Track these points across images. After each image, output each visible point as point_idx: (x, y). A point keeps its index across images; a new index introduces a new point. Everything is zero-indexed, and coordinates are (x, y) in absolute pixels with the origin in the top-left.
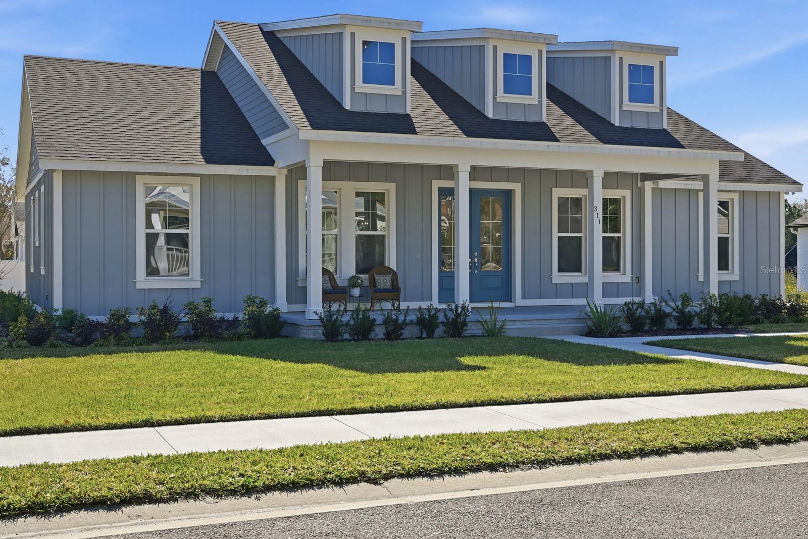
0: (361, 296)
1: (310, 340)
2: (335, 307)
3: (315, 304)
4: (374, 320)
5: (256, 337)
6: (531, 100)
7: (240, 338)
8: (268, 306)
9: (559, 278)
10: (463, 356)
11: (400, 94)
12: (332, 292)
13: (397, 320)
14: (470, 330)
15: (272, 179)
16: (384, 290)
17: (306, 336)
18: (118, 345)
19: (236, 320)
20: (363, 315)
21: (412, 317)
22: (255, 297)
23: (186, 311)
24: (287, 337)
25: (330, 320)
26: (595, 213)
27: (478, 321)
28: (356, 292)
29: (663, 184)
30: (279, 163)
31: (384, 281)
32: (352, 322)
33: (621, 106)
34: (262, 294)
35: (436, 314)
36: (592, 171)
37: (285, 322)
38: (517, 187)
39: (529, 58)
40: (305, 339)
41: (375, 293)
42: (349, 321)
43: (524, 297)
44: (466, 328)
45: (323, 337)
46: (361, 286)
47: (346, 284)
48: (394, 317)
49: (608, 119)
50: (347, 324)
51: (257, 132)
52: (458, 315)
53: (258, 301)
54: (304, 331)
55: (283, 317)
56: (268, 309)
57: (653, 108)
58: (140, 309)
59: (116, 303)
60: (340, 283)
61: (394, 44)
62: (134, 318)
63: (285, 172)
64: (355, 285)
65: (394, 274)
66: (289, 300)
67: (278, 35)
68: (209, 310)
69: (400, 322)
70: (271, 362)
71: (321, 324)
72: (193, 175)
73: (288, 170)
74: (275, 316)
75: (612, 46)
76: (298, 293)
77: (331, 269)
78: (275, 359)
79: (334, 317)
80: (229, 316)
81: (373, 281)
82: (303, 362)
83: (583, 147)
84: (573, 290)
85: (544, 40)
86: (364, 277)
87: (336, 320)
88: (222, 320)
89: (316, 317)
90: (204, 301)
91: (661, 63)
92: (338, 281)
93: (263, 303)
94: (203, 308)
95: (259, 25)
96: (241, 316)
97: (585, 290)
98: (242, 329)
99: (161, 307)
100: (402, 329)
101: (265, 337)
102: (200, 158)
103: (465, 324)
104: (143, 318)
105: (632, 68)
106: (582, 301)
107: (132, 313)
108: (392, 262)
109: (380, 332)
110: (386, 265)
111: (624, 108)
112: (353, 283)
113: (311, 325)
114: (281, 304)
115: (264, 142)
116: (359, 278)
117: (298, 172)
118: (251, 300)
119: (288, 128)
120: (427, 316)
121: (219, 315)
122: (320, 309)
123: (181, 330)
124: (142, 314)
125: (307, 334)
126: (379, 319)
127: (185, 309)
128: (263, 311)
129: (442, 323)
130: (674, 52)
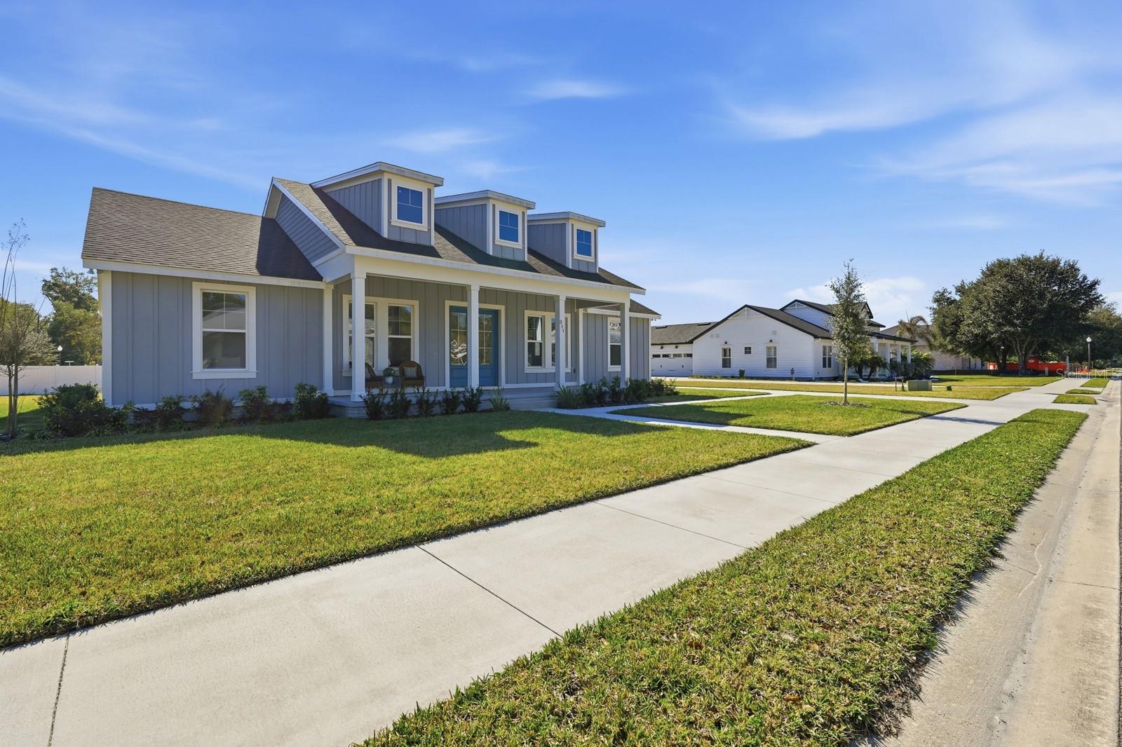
0: (393, 383)
1: (355, 419)
2: (375, 391)
3: (359, 390)
4: (411, 401)
5: (306, 418)
6: (518, 245)
7: (291, 419)
8: (317, 392)
9: (530, 369)
10: (501, 431)
11: (427, 230)
12: (373, 380)
13: (428, 400)
14: (483, 406)
15: (321, 292)
16: (411, 379)
17: (351, 416)
18: (163, 431)
19: (288, 403)
20: (401, 397)
21: (440, 398)
22: (306, 385)
23: (242, 397)
24: (334, 417)
25: (373, 402)
26: (561, 325)
27: (490, 400)
28: (390, 380)
29: (591, 310)
30: (327, 279)
31: (411, 372)
32: (392, 404)
33: (573, 256)
34: (312, 382)
35: (458, 395)
36: (558, 296)
37: (333, 405)
38: (502, 308)
39: (516, 216)
40: (351, 418)
41: (404, 381)
42: (389, 402)
43: (507, 383)
44: (480, 405)
45: (366, 416)
46: (393, 376)
47: (382, 374)
48: (426, 398)
49: (563, 264)
50: (388, 405)
51: (308, 257)
52: (473, 395)
53: (308, 388)
54: (350, 412)
55: (331, 400)
56: (318, 394)
57: (590, 259)
58: (193, 396)
59: (170, 391)
60: (377, 374)
61: (421, 193)
62: (186, 405)
63: (332, 287)
64: (389, 375)
65: (419, 367)
66: (335, 387)
67: (325, 191)
68: (264, 396)
69: (430, 402)
70: (322, 446)
71: (365, 405)
72: (249, 284)
73: (334, 286)
74: (324, 399)
75: (566, 216)
76: (344, 381)
77: (371, 364)
78: (326, 443)
79: (377, 400)
80: (282, 401)
81: (403, 372)
82: (356, 445)
84: (536, 378)
85: (527, 205)
86: (396, 369)
87: (378, 402)
88: (275, 404)
89: (361, 400)
90: (259, 389)
91: (595, 231)
92: (375, 373)
93: (313, 390)
94: (257, 395)
95: (310, 185)
96: (293, 400)
97: (554, 377)
98: (293, 412)
99: (215, 394)
100: (432, 407)
101: (315, 418)
102: (256, 271)
103: (479, 402)
104: (197, 405)
105: (579, 232)
106: (553, 384)
107: (185, 401)
108: (416, 356)
109: (414, 410)
110: (412, 360)
111: (575, 257)
112: (387, 373)
113: (356, 407)
114: (329, 389)
115: (314, 264)
116: (392, 370)
117: (343, 286)
118: (301, 387)
119: (338, 247)
120: (451, 397)
121: (272, 400)
122: (364, 393)
123: (237, 414)
124: (195, 401)
125: (352, 414)
126: (414, 400)
127: (241, 395)
128: (313, 396)
129: (462, 401)
130: (602, 224)
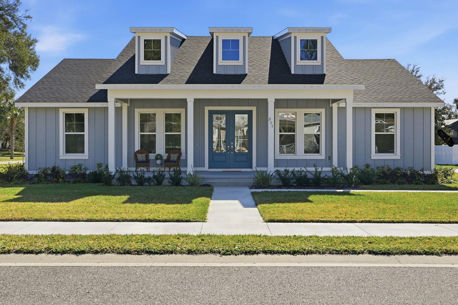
6: (239, 63)
9: (279, 156)
16: (172, 161)
26: (269, 122)
33: (295, 63)
38: (254, 109)
39: (238, 41)
57: (316, 63)
61: (161, 40)
63: (127, 104)
65: (180, 154)
66: (129, 166)
83: (255, 86)
85: (244, 31)
91: (322, 37)
105: (303, 42)
108: (183, 146)
111: (298, 63)
114: (125, 166)
118: (99, 165)
130: (329, 30)
